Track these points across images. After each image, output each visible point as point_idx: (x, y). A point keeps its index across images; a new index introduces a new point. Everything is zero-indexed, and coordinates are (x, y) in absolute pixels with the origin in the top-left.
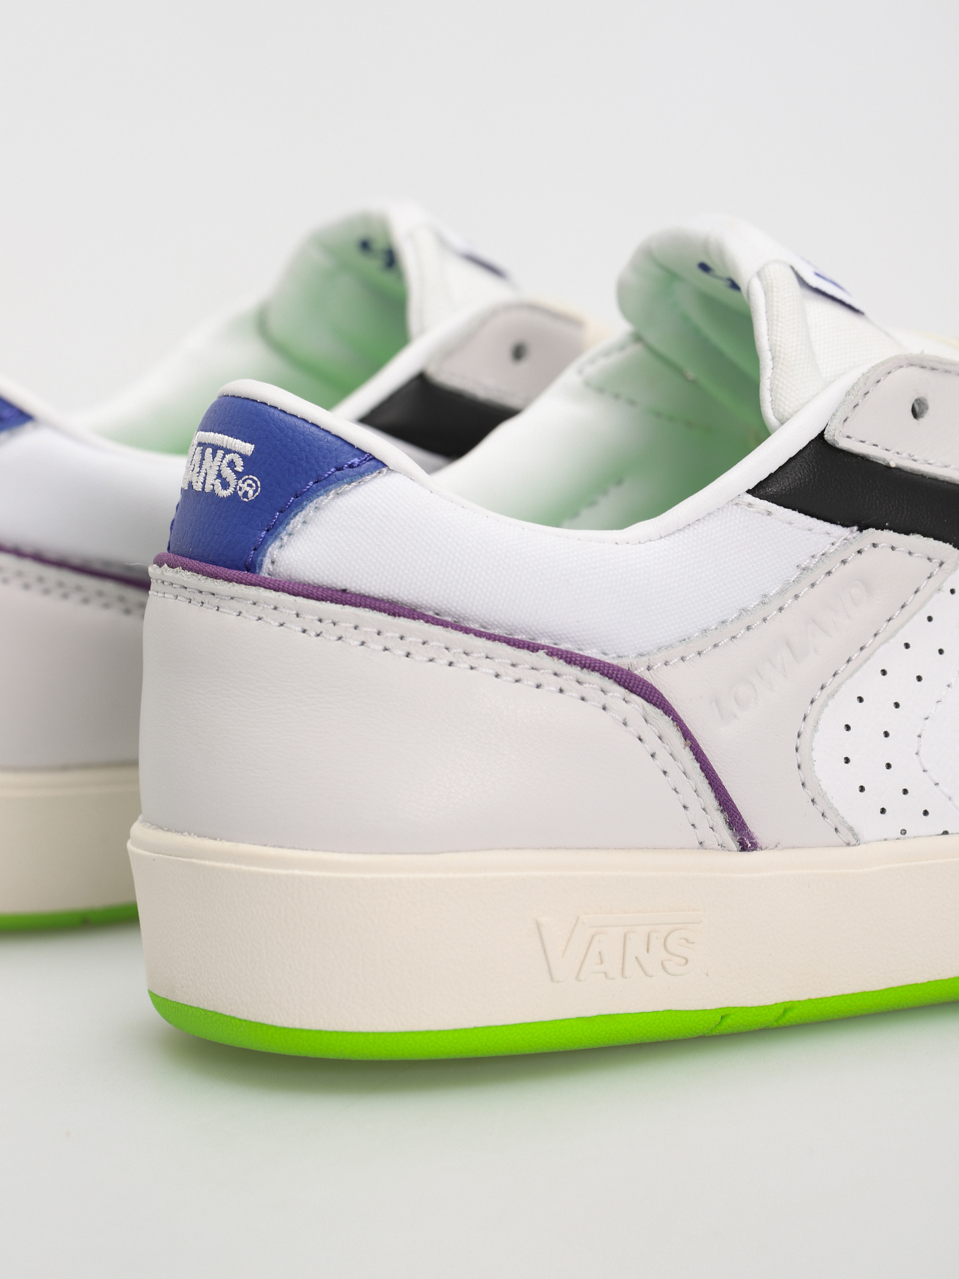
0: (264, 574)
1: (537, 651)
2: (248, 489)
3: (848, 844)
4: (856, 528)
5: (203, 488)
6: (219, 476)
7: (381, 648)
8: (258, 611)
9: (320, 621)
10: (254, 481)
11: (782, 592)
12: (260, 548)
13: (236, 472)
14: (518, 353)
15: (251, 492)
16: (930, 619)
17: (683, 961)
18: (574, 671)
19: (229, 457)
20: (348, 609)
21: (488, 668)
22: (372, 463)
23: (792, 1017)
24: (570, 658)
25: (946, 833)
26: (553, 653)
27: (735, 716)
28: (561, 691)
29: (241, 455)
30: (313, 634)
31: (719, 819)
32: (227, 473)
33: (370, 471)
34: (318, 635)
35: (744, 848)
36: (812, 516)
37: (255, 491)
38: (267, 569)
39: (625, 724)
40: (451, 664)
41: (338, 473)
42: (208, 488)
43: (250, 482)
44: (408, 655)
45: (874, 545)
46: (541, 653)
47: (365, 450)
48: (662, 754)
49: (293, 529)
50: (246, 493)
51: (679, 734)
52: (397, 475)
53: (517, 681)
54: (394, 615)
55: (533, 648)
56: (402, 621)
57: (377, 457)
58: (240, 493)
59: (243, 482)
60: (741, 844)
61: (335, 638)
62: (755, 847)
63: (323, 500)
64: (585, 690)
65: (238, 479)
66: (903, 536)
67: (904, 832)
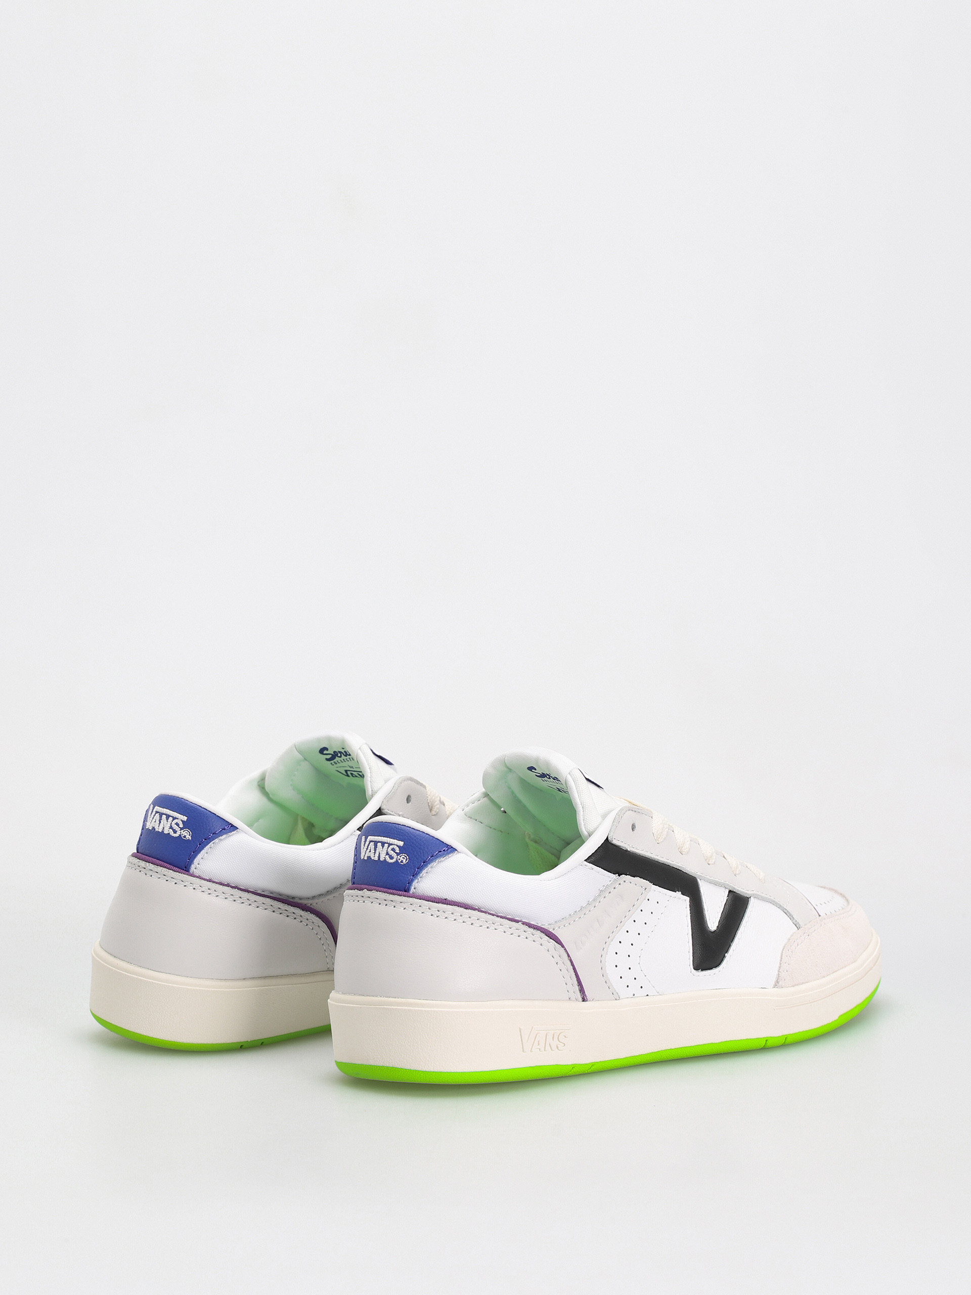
0: (411, 892)
1: (518, 922)
2: (403, 859)
3: (616, 1000)
4: (617, 875)
5: (379, 858)
6: (387, 854)
7: (462, 921)
8: (413, 907)
9: (438, 911)
10: (405, 856)
11: (594, 900)
12: (410, 883)
13: (396, 853)
14: (408, 800)
15: (404, 861)
16: (641, 911)
17: (563, 1045)
18: (532, 930)
19: (391, 847)
20: (449, 906)
21: (501, 929)
22: (452, 849)
23: (593, 1068)
24: (530, 926)
25: (647, 995)
26: (524, 923)
27: (581, 948)
28: (527, 938)
29: (397, 846)
30: (436, 916)
31: (577, 988)
32: (391, 853)
33: (451, 852)
34: (437, 917)
35: (584, 1000)
36: (605, 870)
37: (406, 860)
38: (412, 890)
39: (548, 951)
40: (488, 928)
41: (440, 853)
42: (382, 859)
43: (404, 857)
44: (472, 924)
45: (625, 881)
46: (520, 923)
47: (449, 844)
48: (560, 963)
49: (422, 875)
50: (402, 862)
51: (567, 955)
52: (462, 854)
53: (512, 934)
54: (466, 909)
55: (517, 921)
56: (469, 911)
57: (453, 847)
58: (399, 861)
59: (400, 857)
60: (583, 999)
61: (453, 919)
62: (587, 1001)
63: (434, 864)
64: (535, 937)
65: (397, 855)
66: (633, 878)
67: (634, 995)
